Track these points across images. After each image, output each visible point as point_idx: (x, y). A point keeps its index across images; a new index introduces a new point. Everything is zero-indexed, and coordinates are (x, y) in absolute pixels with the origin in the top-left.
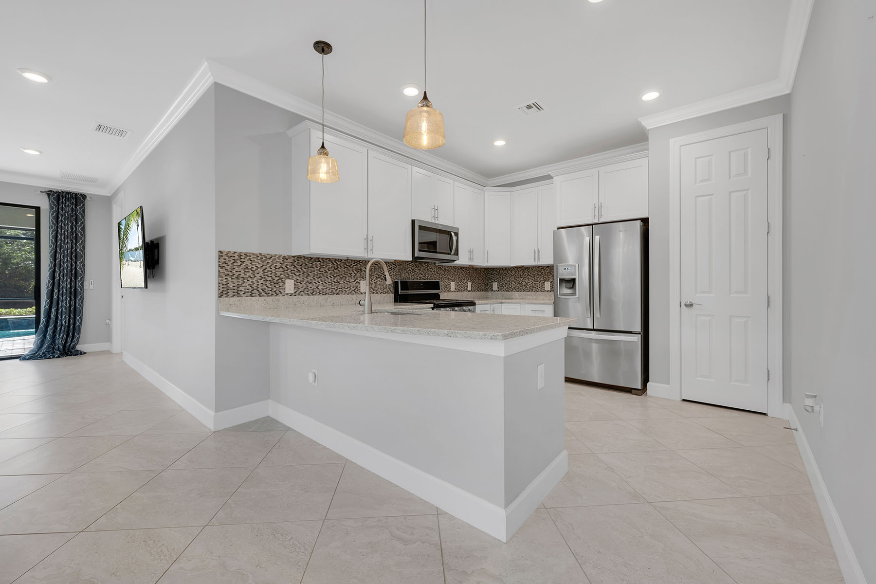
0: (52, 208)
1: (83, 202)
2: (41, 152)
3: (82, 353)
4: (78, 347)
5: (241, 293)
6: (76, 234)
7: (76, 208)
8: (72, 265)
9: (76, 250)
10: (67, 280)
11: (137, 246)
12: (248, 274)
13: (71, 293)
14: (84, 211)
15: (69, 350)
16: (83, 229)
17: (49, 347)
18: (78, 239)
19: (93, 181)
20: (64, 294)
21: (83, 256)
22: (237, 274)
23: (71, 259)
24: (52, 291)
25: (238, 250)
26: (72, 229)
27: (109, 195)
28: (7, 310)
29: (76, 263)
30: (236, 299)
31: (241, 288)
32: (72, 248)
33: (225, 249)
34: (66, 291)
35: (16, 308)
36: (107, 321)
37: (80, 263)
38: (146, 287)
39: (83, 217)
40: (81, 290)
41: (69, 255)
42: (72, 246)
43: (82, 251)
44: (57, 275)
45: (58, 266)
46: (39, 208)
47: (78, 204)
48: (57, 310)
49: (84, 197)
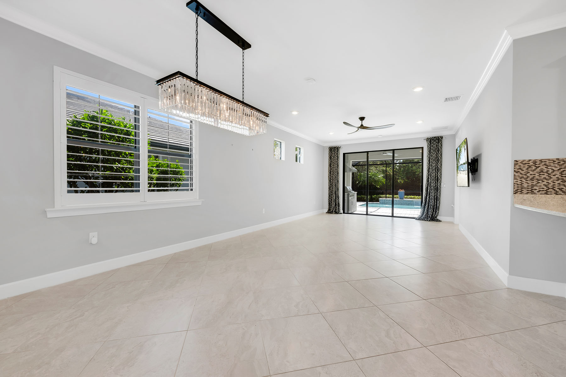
0: (428, 146)
1: (441, 140)
2: (423, 121)
3: (439, 221)
4: (438, 218)
5: (536, 191)
6: (438, 158)
7: (438, 144)
8: (436, 174)
9: (438, 166)
10: (434, 182)
11: (464, 162)
12: (543, 176)
13: (435, 189)
14: (442, 145)
15: (433, 218)
16: (441, 155)
17: (426, 215)
18: (439, 160)
19: (446, 128)
20: (432, 189)
21: (441, 170)
22: (532, 176)
23: (436, 171)
24: (428, 188)
25: (533, 158)
26: (436, 155)
27: (454, 133)
28: (413, 196)
29: (438, 173)
30: (529, 196)
31: (535, 188)
32: (436, 166)
33: (520, 158)
34: (433, 188)
35: (417, 196)
36: (452, 205)
37: (440, 173)
38: (469, 186)
39: (441, 149)
40: (440, 187)
41: (435, 169)
42: (436, 164)
43: (440, 167)
44: (429, 180)
45: (430, 175)
46: (423, 147)
47: (439, 142)
48: (429, 197)
49: (442, 137)
